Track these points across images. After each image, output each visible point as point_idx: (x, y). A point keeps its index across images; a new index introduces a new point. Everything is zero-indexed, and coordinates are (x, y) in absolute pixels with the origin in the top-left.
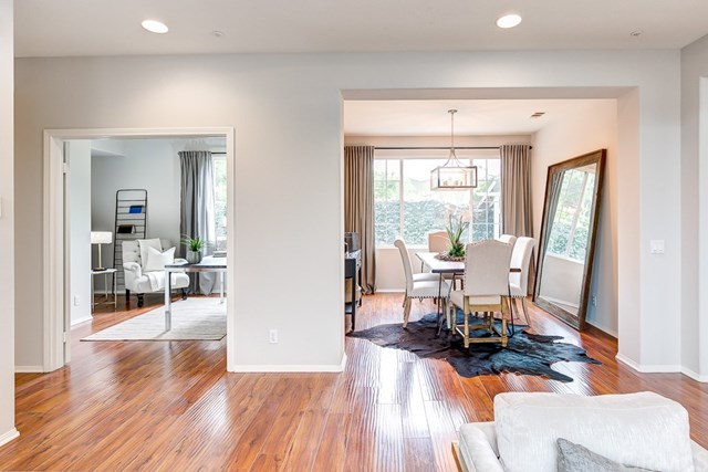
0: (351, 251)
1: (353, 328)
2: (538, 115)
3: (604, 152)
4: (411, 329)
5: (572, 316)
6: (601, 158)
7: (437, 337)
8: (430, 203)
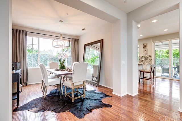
0: (16, 69)
1: (18, 105)
2: (84, 29)
3: (103, 40)
4: (48, 98)
5: (95, 83)
6: (102, 41)
7: (60, 100)
8: (46, 55)
